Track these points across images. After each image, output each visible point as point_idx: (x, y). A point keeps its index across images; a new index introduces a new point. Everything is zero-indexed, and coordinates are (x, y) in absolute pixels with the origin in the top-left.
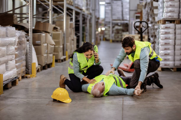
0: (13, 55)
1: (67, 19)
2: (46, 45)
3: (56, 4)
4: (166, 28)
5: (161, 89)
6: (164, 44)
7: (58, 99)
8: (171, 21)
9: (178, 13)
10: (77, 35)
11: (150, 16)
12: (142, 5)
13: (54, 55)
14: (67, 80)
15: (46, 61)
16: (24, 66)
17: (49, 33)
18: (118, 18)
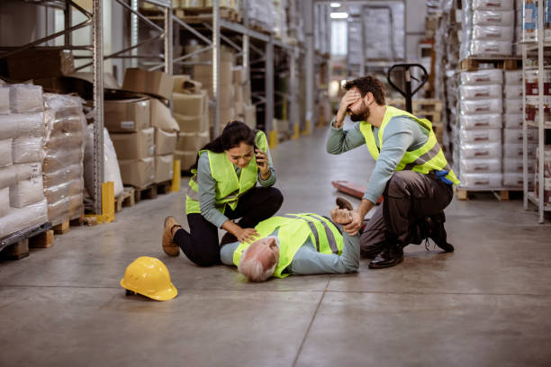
0: (34, 164)
1: (221, 60)
2: (151, 131)
3: (195, 19)
4: (479, 81)
5: (449, 254)
6: (472, 125)
7: (136, 290)
8: (497, 63)
9: (512, 39)
10: (259, 103)
11: (448, 48)
12: (434, 19)
13: (176, 157)
14: (182, 232)
15: (152, 177)
16: (80, 193)
17: (161, 99)
18: (380, 53)
